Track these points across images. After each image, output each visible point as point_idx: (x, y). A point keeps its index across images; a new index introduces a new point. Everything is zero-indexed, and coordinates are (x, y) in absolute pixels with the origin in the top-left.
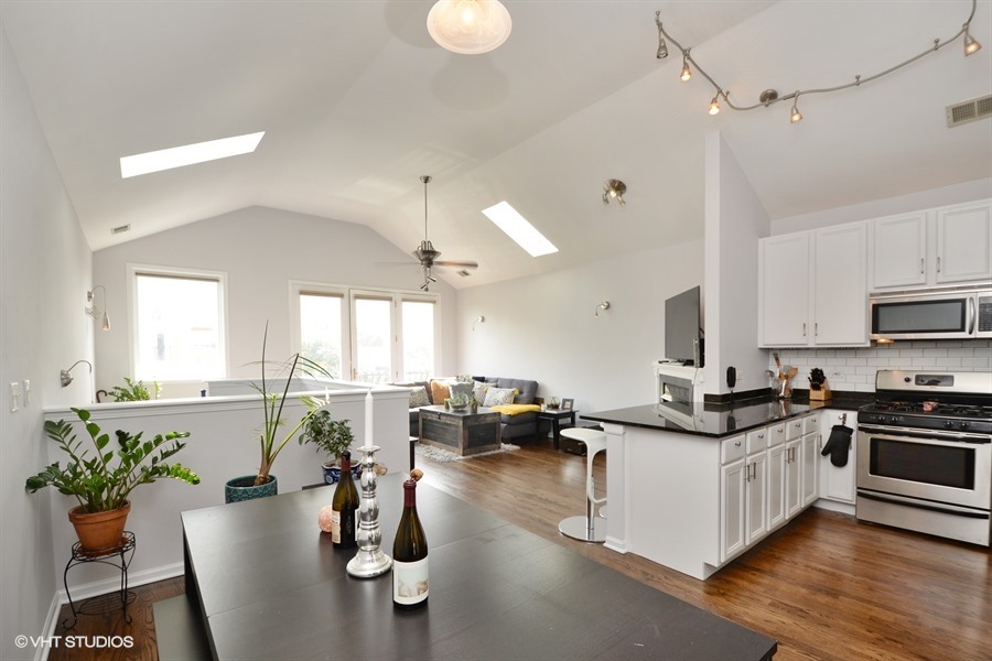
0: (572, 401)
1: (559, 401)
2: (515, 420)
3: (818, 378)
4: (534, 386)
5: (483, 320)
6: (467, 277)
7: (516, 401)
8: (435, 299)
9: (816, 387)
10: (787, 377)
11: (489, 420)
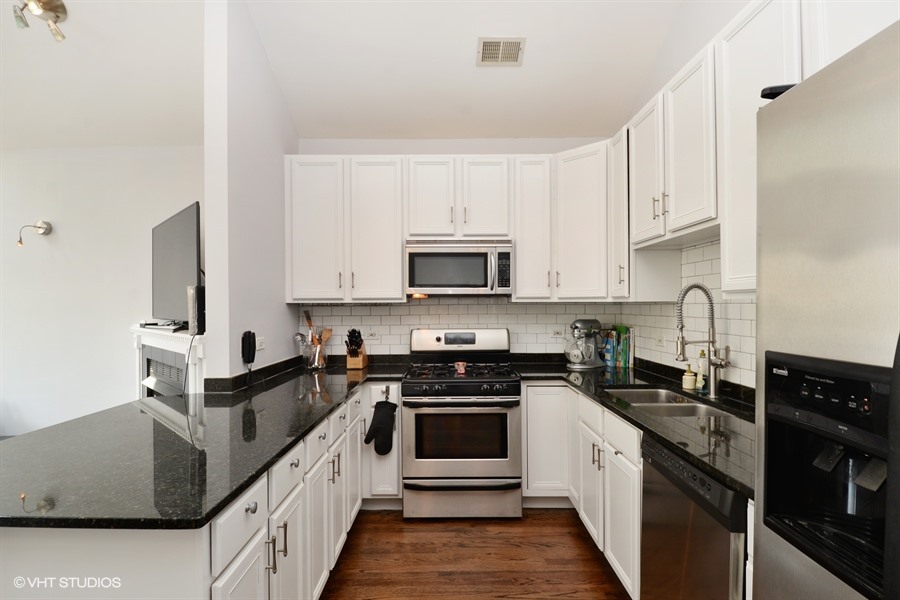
3: (355, 340)
9: (354, 353)
10: (320, 341)
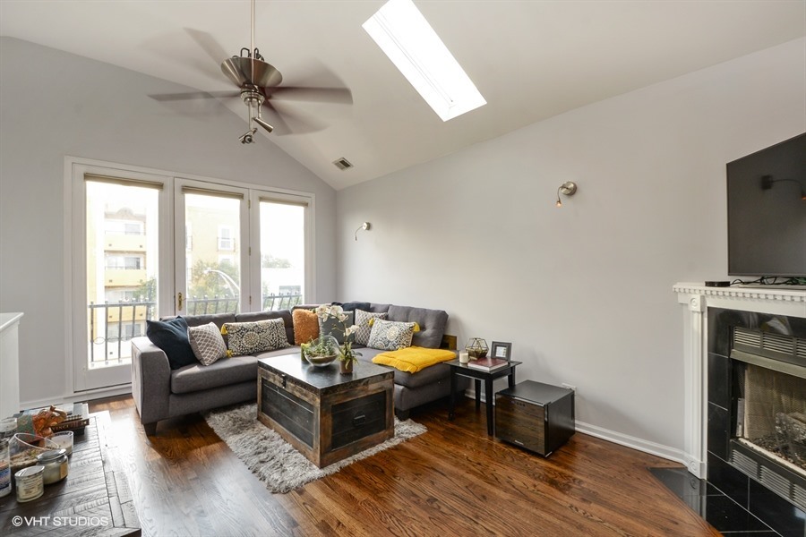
0: (508, 346)
1: (487, 346)
2: (418, 380)
4: (442, 319)
5: (369, 227)
6: (348, 170)
7: (416, 341)
8: (307, 200)
11: (373, 387)
